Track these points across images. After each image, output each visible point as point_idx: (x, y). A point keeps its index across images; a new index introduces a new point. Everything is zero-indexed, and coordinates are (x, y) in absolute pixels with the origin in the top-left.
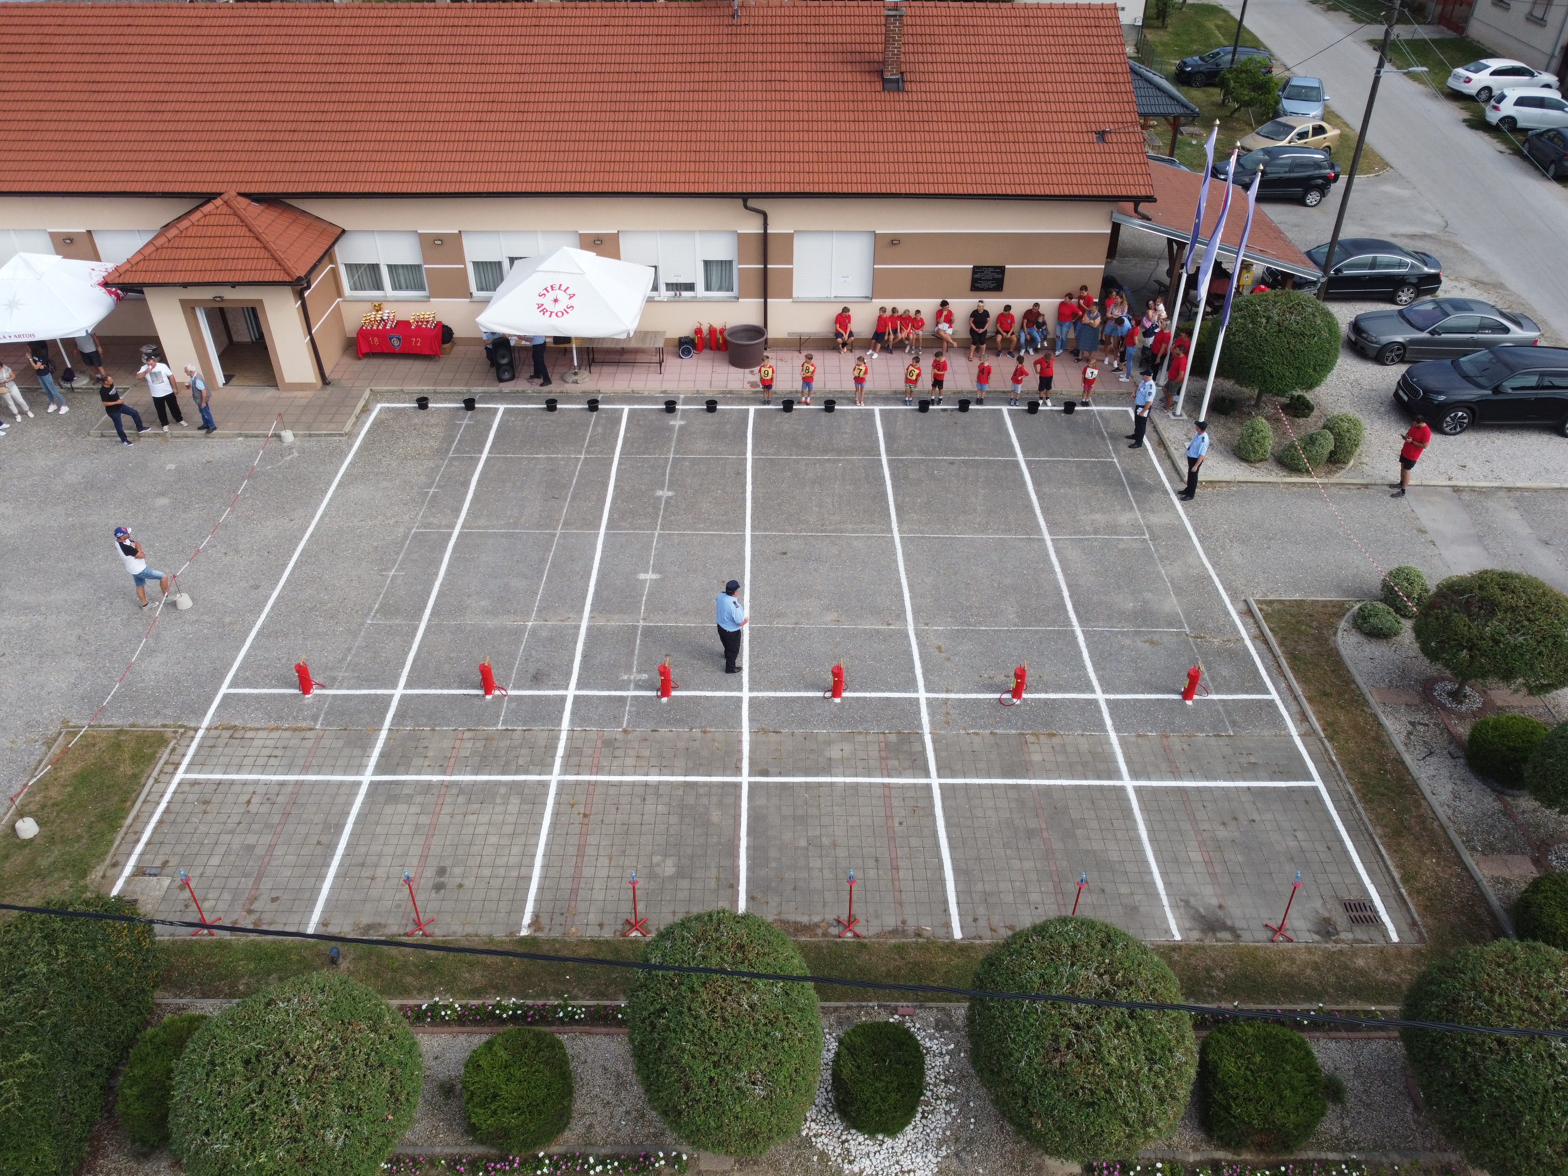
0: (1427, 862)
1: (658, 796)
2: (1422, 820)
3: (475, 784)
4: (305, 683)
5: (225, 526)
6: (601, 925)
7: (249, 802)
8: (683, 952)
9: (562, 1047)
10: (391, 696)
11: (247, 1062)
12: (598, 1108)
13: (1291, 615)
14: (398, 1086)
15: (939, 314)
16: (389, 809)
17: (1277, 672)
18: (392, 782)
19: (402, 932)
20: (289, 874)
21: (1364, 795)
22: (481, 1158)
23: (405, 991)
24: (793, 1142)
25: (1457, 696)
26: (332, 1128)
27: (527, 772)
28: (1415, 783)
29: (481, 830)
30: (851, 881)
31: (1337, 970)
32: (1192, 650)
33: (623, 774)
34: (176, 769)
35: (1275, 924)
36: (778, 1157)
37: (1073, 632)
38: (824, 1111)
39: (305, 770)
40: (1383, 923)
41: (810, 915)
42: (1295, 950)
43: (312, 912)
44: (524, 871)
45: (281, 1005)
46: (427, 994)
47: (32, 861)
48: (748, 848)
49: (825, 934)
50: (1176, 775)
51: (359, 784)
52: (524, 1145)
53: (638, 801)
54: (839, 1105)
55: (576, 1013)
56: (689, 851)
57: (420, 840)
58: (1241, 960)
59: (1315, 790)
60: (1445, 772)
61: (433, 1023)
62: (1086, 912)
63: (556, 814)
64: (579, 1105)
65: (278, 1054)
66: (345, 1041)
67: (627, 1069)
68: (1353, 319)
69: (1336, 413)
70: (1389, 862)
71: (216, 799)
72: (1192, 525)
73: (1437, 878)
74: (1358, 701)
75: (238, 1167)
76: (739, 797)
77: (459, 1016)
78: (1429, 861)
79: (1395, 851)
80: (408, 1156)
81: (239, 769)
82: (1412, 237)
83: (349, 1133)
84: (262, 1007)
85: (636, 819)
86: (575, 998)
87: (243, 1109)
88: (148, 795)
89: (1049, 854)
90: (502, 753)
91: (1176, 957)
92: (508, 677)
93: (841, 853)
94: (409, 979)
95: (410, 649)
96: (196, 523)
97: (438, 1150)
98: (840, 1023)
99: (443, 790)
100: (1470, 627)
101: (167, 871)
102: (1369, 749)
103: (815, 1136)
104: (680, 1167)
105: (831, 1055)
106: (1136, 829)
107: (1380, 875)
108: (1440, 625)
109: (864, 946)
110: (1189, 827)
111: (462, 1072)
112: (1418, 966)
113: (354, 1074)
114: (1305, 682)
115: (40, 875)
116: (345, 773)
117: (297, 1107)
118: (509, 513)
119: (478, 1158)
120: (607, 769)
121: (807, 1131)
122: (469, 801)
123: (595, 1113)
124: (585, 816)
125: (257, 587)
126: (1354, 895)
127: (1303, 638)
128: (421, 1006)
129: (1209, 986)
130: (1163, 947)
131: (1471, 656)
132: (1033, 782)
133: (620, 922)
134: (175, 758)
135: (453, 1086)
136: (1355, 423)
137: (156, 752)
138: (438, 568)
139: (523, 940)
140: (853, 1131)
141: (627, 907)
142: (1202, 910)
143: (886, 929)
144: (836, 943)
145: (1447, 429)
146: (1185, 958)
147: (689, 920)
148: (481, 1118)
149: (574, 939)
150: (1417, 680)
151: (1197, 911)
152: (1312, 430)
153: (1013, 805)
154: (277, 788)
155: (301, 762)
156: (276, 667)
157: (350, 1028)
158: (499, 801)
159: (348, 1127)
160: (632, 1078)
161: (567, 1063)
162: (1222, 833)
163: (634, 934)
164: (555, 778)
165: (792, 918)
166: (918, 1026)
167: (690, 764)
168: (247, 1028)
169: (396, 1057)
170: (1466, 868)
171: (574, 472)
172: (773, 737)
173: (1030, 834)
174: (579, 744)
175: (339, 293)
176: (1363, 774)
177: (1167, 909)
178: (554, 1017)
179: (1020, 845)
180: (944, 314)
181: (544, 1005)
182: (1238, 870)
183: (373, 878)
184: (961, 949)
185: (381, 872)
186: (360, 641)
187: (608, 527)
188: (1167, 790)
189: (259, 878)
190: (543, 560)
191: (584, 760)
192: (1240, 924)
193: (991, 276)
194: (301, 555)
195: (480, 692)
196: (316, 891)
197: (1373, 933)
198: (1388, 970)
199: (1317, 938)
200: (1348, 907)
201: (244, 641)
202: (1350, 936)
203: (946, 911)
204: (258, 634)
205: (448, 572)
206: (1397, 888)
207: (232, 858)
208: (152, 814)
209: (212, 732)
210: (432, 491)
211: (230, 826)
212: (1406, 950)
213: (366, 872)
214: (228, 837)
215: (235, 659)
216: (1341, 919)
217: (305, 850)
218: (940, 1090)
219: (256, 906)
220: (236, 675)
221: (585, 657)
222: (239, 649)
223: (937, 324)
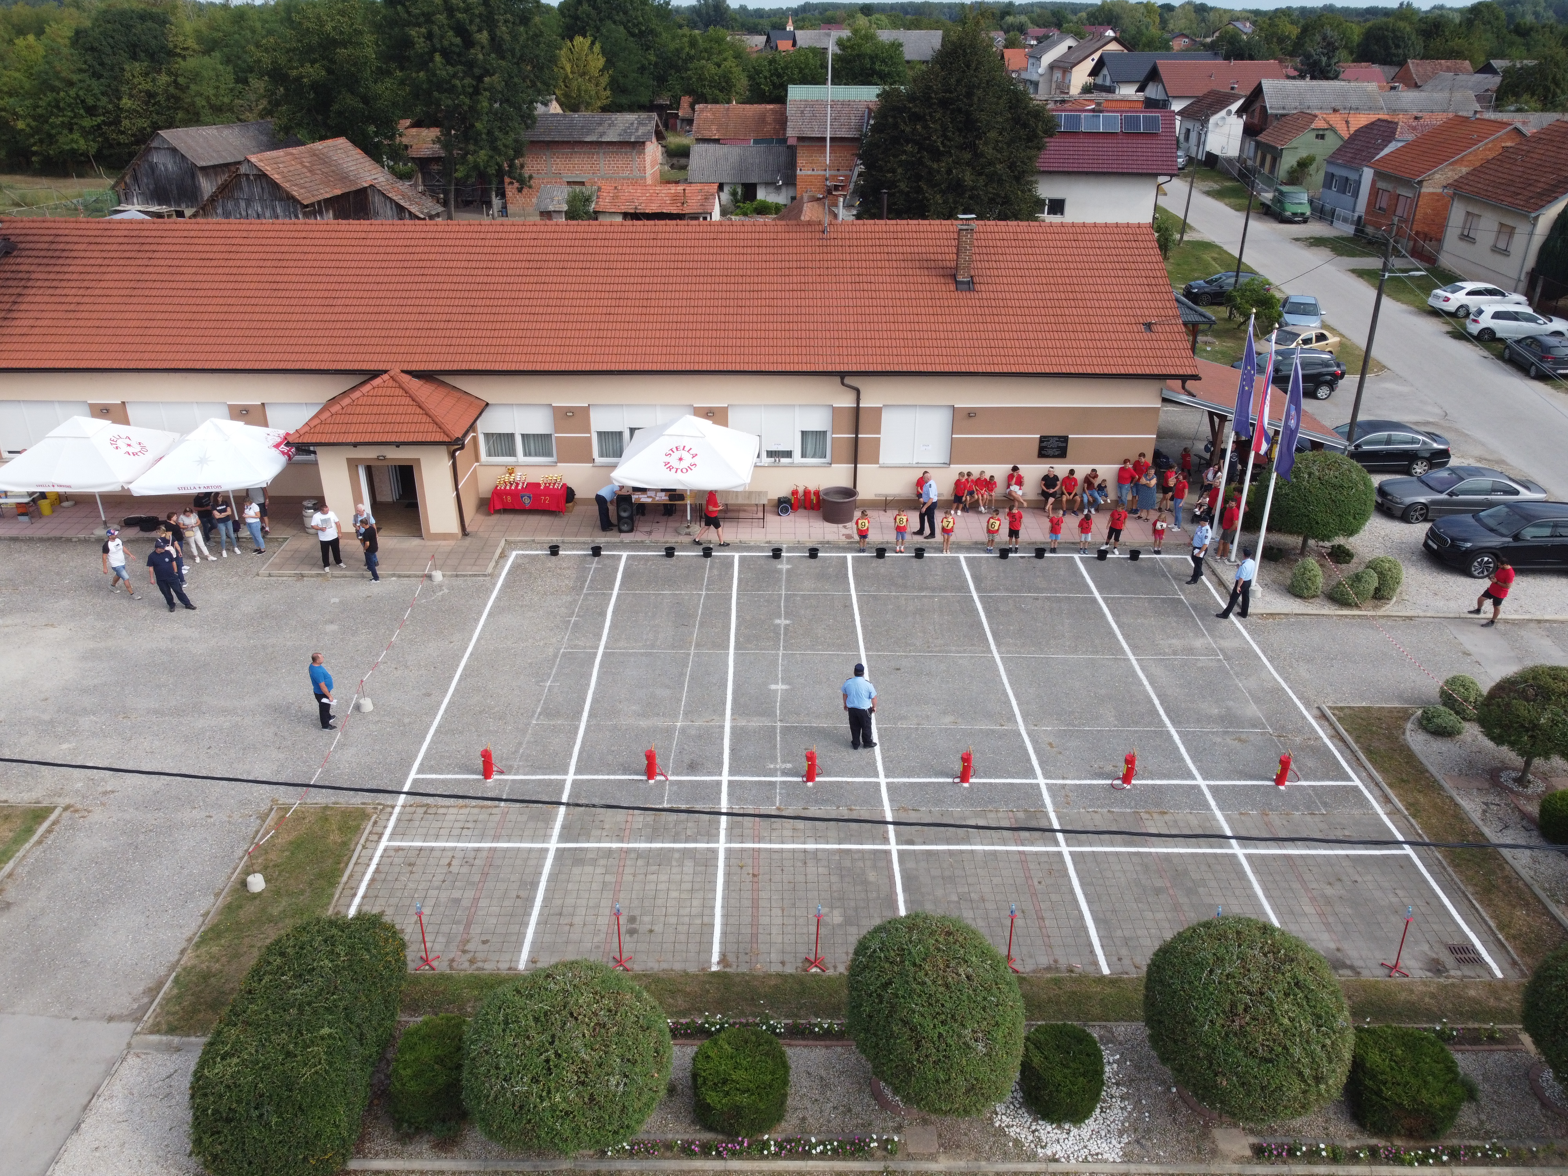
0: (1518, 913)
2: (1507, 879)
3: (650, 850)
4: (488, 770)
6: (783, 963)
7: (449, 865)
10: (564, 781)
12: (808, 1104)
13: (1362, 719)
15: (1010, 477)
16: (576, 870)
17: (1356, 763)
18: (575, 849)
20: (495, 921)
21: (1453, 861)
22: (711, 1140)
24: (988, 1132)
25: (1522, 781)
27: (696, 841)
28: (1496, 850)
29: (662, 886)
31: (1453, 999)
32: (1277, 746)
33: (782, 843)
34: (380, 837)
35: (1390, 963)
37: (1168, 732)
39: (496, 838)
40: (1487, 963)
42: (1412, 984)
43: (520, 950)
44: (706, 920)
47: (264, 910)
48: (905, 902)
51: (546, 850)
53: (799, 864)
55: (776, 1027)
56: (853, 904)
57: (608, 895)
58: (1365, 991)
59: (1408, 858)
63: (728, 874)
69: (1375, 556)
70: (1484, 914)
71: (420, 862)
73: (1530, 926)
74: (1432, 786)
76: (890, 860)
78: (1520, 913)
79: (1488, 905)
80: (643, 1140)
81: (437, 838)
85: (801, 878)
88: (358, 859)
89: (1177, 908)
90: (671, 826)
92: (667, 764)
93: (990, 906)
95: (574, 744)
99: (623, 855)
102: (1451, 825)
103: (1007, 1127)
106: (1251, 887)
107: (1478, 926)
109: (1024, 979)
110: (1300, 887)
112: (1525, 996)
114: (1384, 772)
115: (271, 920)
116: (532, 841)
118: (645, 637)
119: (709, 1140)
120: (768, 838)
121: (999, 1122)
122: (648, 864)
123: (806, 1108)
124: (755, 875)
125: (429, 695)
126: (1456, 941)
127: (1376, 736)
132: (1153, 850)
133: (801, 960)
134: (378, 829)
136: (1394, 565)
138: (589, 679)
139: (714, 975)
140: (1041, 1122)
143: (1041, 966)
145: (1475, 573)
149: (760, 974)
150: (1484, 770)
152: (1357, 571)
153: (1138, 867)
154: (473, 854)
155: (492, 832)
156: (456, 758)
158: (674, 863)
162: (1329, 891)
163: (814, 970)
164: (722, 845)
167: (842, 835)
170: (1554, 918)
171: (698, 605)
172: (913, 814)
173: (1158, 891)
175: (478, 457)
176: (1448, 844)
179: (1150, 900)
180: (1015, 477)
181: (747, 1022)
182: (1349, 920)
183: (571, 925)
184: (1112, 982)
185: (577, 920)
186: (528, 737)
187: (736, 648)
188: (1274, 857)
189: (468, 925)
190: (682, 674)
191: (746, 832)
192: (1358, 963)
193: (1055, 444)
194: (465, 669)
195: (644, 778)
196: (521, 935)
197: (1480, 971)
198: (1498, 999)
199: (1429, 974)
200: (1453, 950)
201: (424, 738)
202: (1459, 973)
203: (1092, 952)
204: (436, 731)
205: (598, 683)
206: (1494, 935)
207: (442, 909)
208: (364, 874)
209: (408, 809)
210: (573, 619)
211: (436, 884)
212: (1512, 984)
213: (564, 920)
214: (436, 892)
215: (418, 751)
216: (1448, 960)
217: (507, 903)
218: (1114, 1090)
219: (469, 947)
220: (422, 764)
221: (733, 750)
222: (421, 743)
223: (1008, 486)
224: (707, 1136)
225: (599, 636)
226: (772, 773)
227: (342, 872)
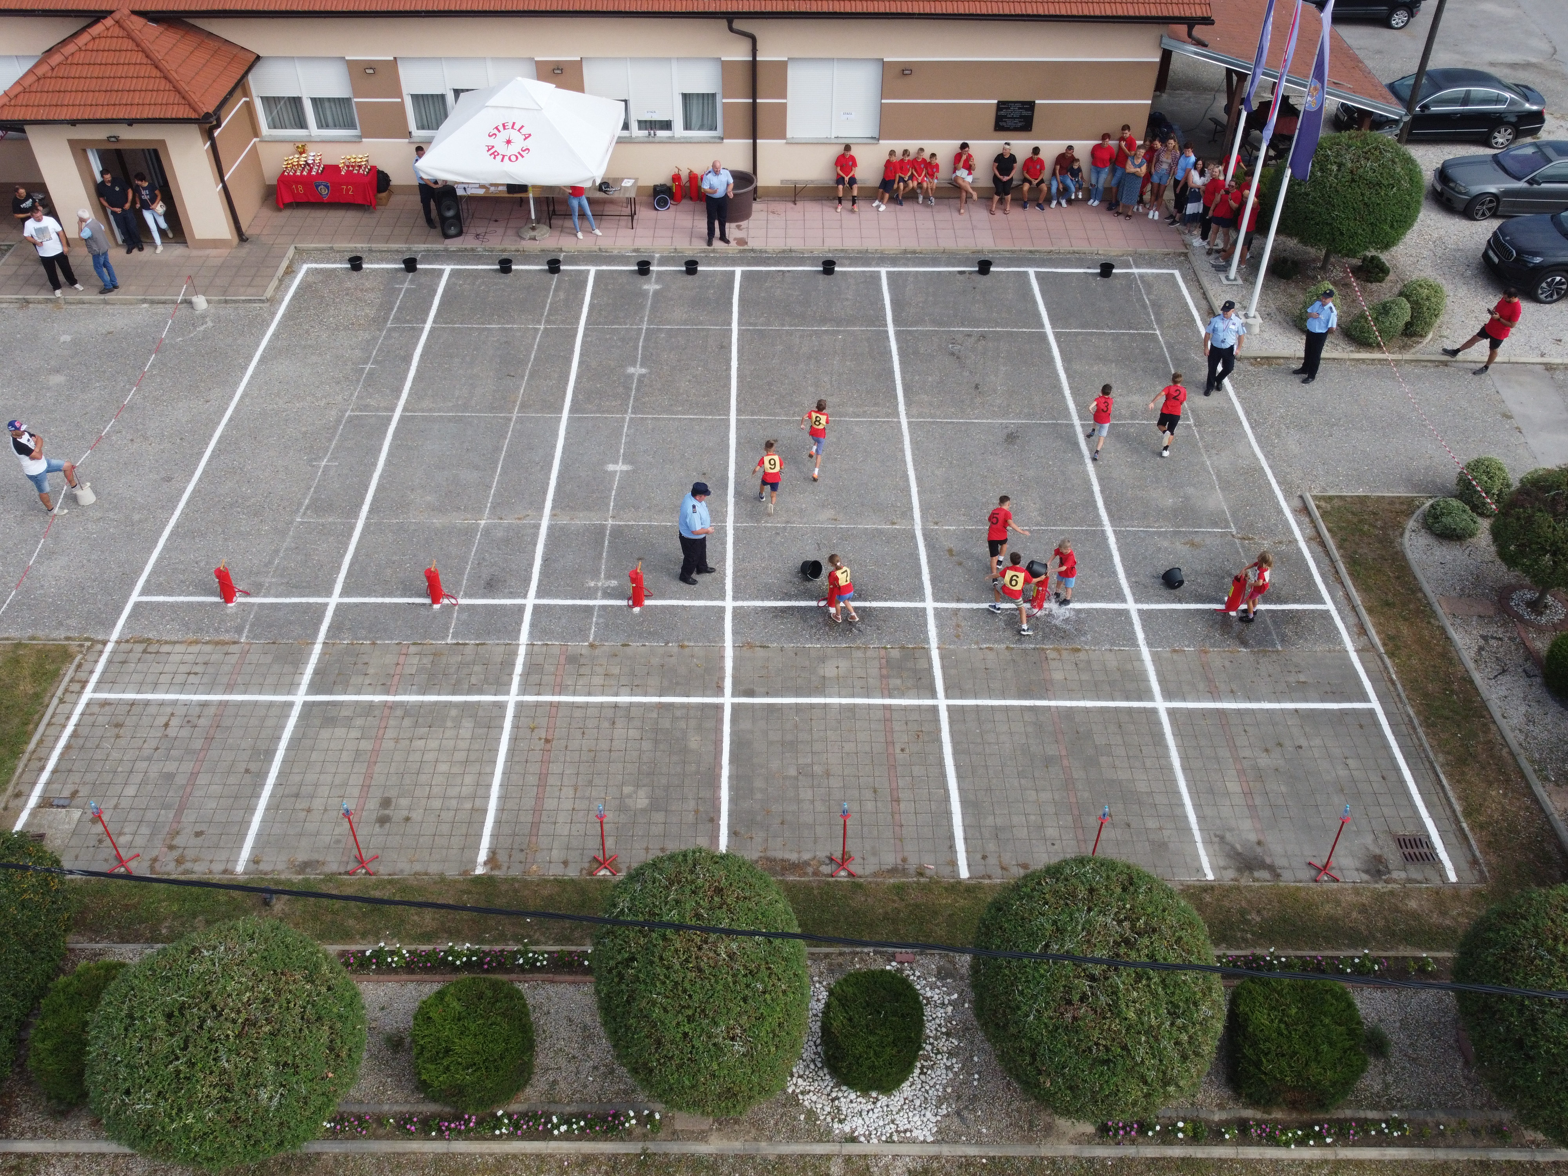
0: (1493, 793)
1: (630, 719)
2: (1490, 746)
3: (422, 705)
4: (227, 591)
5: (131, 408)
6: (565, 863)
7: (166, 725)
8: (654, 896)
9: (521, 998)
10: (326, 605)
11: (170, 1016)
12: (562, 1062)
13: (1353, 513)
14: (339, 1041)
15: (958, 157)
16: (325, 734)
17: (1333, 578)
18: (328, 703)
19: (342, 870)
20: (214, 805)
21: (1427, 718)
22: (433, 1116)
23: (346, 935)
24: (777, 1101)
25: (1536, 606)
26: (265, 1087)
27: (481, 692)
28: (1484, 706)
29: (430, 757)
30: (845, 815)
31: (1386, 913)
32: (1238, 553)
33: (589, 694)
34: (83, 687)
35: (1319, 862)
36: (760, 1116)
37: (1103, 532)
38: (812, 1066)
39: (230, 688)
40: (1440, 861)
41: (799, 852)
42: (1341, 891)
43: (241, 848)
45: (206, 953)
46: (371, 938)
48: (730, 777)
49: (816, 873)
50: (1215, 695)
51: (291, 704)
52: (481, 1102)
53: (606, 724)
54: (828, 1060)
55: (537, 960)
56: (664, 781)
57: (361, 768)
58: (1280, 902)
59: (1372, 713)
60: (1519, 692)
61: (378, 971)
62: (1108, 851)
63: (514, 739)
64: (541, 1059)
65: (204, 1006)
66: (278, 992)
67: (594, 1020)
68: (1439, 166)
69: (1414, 278)
70: (1451, 794)
71: (130, 721)
72: (1244, 408)
73: (1504, 811)
74: (1424, 611)
75: (163, 1128)
76: (720, 721)
77: (407, 963)
78: (1496, 793)
79: (1458, 781)
80: (352, 1114)
81: (155, 687)
82: (1514, 66)
83: (286, 1092)
84: (184, 955)
85: (604, 745)
86: (537, 943)
87: (166, 1066)
88: (52, 717)
89: (1069, 784)
90: (452, 670)
91: (1208, 898)
92: (458, 583)
93: (835, 783)
94: (351, 922)
95: (345, 552)
96: (97, 405)
97: (386, 1108)
98: (831, 971)
99: (387, 711)
100: (1555, 529)
101: (77, 801)
102: (1434, 666)
103: (802, 1093)
104: (653, 1126)
105: (821, 1005)
106: (1167, 756)
107: (1440, 808)
108: (1521, 526)
109: (859, 886)
110: (1228, 755)
111: (411, 1023)
112: (1478, 909)
113: (288, 1029)
114: (1365, 590)
116: (275, 693)
117: (226, 1065)
118: (457, 393)
119: (431, 1116)
120: (572, 688)
121: (793, 1087)
122: (416, 725)
123: (559, 1068)
124: (547, 741)
126: (1409, 831)
127: (1366, 540)
128: (365, 952)
129: (1243, 930)
130: (1194, 887)
131: (1554, 562)
132: (1053, 703)
133: (586, 859)
134: (81, 675)
135: (401, 1039)
136: (1436, 290)
137: (59, 669)
138: (376, 459)
139: (479, 879)
140: (844, 1088)
141: (593, 843)
142: (1238, 847)
143: (884, 867)
144: (828, 883)
145: (1542, 297)
146: (1218, 900)
147: (661, 860)
148: (431, 1073)
149: (535, 878)
150: (1492, 589)
151: (1233, 848)
152: (1387, 298)
153: (1030, 729)
154: (198, 709)
155: (225, 680)
156: (193, 572)
157: (284, 978)
158: (449, 724)
159: (284, 1086)
160: (600, 1031)
161: (527, 1015)
162: (1264, 761)
163: (602, 873)
164: (512, 698)
165: (779, 855)
166: (918, 973)
167: (666, 683)
168: (168, 979)
169: (335, 1010)
170: (1536, 800)
171: (532, 346)
172: (760, 653)
173: (1048, 762)
174: (540, 660)
175: (255, 131)
176: (1426, 695)
177: (1200, 846)
178: (513, 964)
179: (1036, 775)
180: (962, 158)
181: (502, 951)
182: (1281, 802)
183: (309, 810)
184: (969, 889)
185: (318, 804)
186: (288, 542)
187: (572, 411)
188: (1204, 712)
189: (180, 811)
190: (497, 449)
191: (545, 678)
192: (1280, 862)
193: (1017, 114)
194: (219, 442)
195: (428, 601)
196: (245, 824)
197: (1430, 873)
198: (1444, 914)
199: (1366, 877)
200: (1402, 842)
201: (156, 542)
202: (1403, 875)
203: (952, 847)
204: (172, 533)
205: (388, 462)
206: (1457, 822)
207: (150, 788)
208: (57, 738)
209: (124, 647)
210: (368, 367)
211: (146, 753)
212: (1465, 891)
213: (302, 804)
214: (145, 764)
215: (145, 563)
216: (1393, 855)
217: (232, 780)
218: (943, 1044)
219: (179, 841)
220: (148, 581)
221: (546, 560)
222: (150, 551)
223: (955, 170)
224: (430, 1108)
225: (398, 391)
226: (590, 594)
227: (30, 735)
